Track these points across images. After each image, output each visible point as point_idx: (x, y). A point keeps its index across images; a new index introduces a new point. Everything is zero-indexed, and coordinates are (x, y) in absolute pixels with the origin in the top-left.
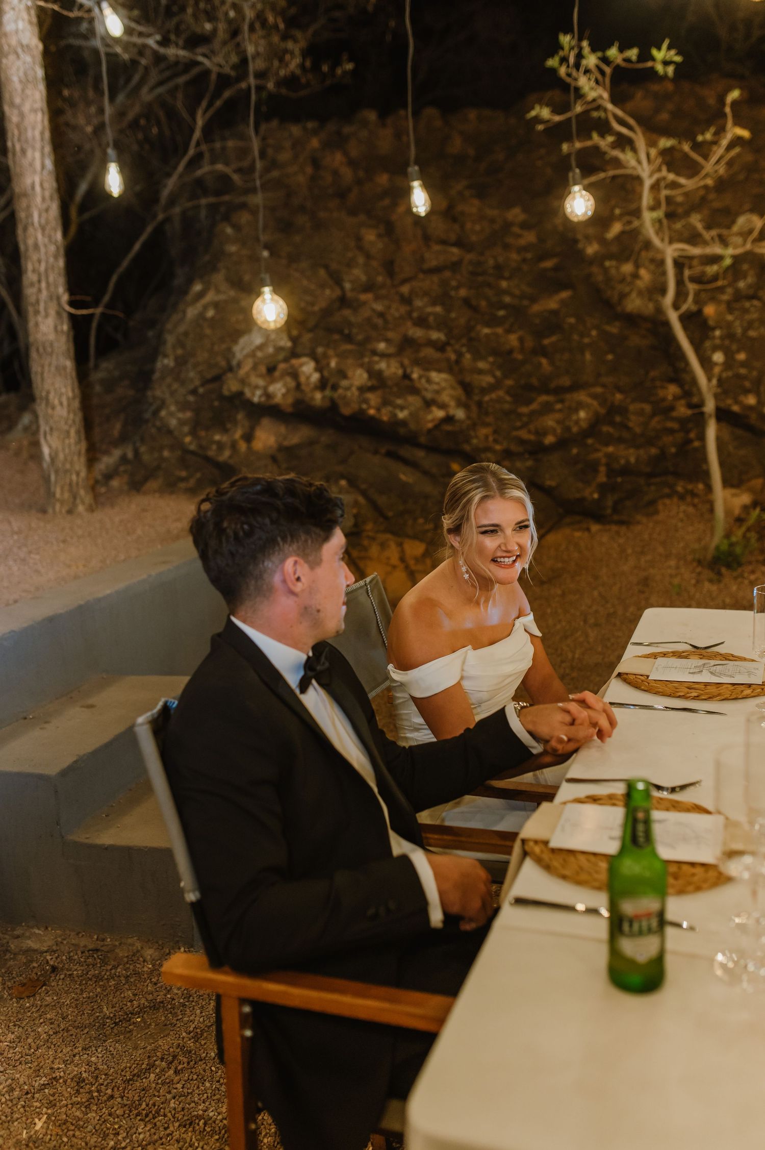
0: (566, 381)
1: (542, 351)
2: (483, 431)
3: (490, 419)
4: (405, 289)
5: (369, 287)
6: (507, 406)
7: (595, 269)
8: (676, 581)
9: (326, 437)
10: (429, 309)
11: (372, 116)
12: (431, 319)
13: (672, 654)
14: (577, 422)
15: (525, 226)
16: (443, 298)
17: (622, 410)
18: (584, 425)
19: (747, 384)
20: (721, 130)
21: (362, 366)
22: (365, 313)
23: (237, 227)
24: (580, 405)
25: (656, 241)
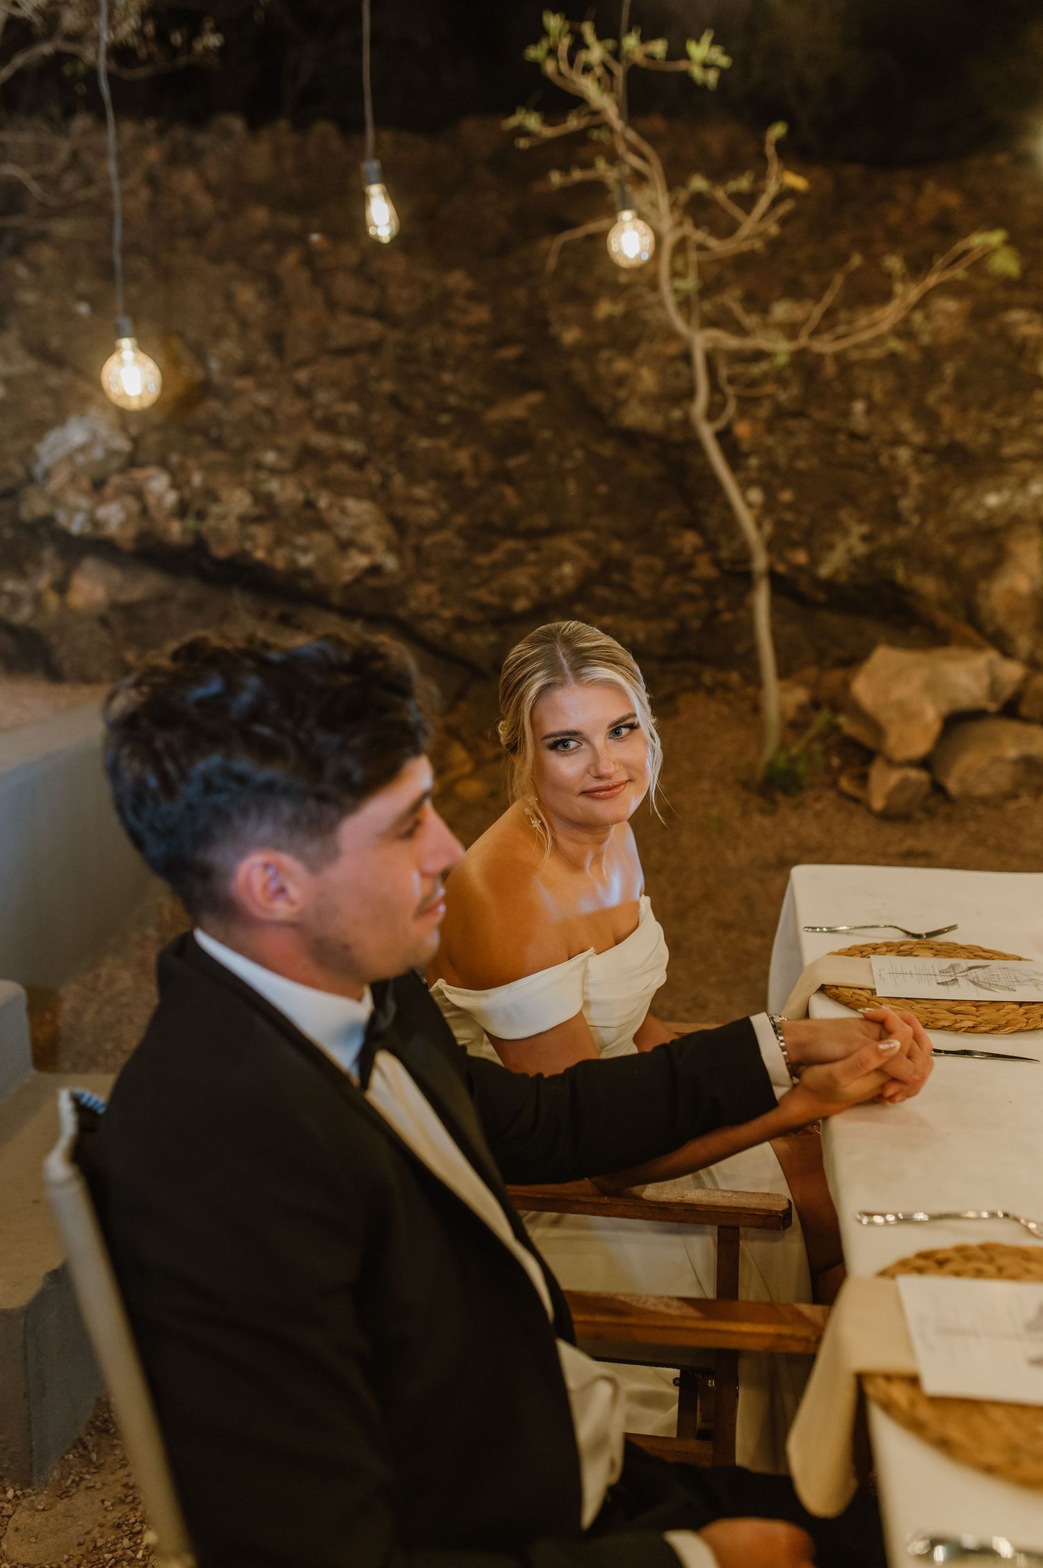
0: (541, 521)
1: (506, 477)
2: (424, 590)
3: (433, 572)
4: (302, 376)
5: (246, 369)
6: (458, 554)
7: (577, 365)
8: (714, 812)
9: (187, 590)
10: (340, 408)
11: (237, 124)
12: (343, 423)
13: (885, 949)
14: (561, 580)
15: (472, 297)
16: (360, 391)
17: (623, 566)
18: (571, 584)
19: (796, 535)
20: (761, 176)
21: (242, 484)
22: (242, 407)
23: (35, 268)
24: (562, 558)
25: (679, 324)
